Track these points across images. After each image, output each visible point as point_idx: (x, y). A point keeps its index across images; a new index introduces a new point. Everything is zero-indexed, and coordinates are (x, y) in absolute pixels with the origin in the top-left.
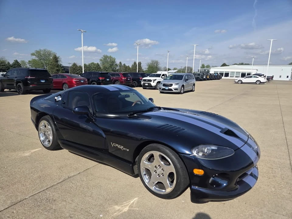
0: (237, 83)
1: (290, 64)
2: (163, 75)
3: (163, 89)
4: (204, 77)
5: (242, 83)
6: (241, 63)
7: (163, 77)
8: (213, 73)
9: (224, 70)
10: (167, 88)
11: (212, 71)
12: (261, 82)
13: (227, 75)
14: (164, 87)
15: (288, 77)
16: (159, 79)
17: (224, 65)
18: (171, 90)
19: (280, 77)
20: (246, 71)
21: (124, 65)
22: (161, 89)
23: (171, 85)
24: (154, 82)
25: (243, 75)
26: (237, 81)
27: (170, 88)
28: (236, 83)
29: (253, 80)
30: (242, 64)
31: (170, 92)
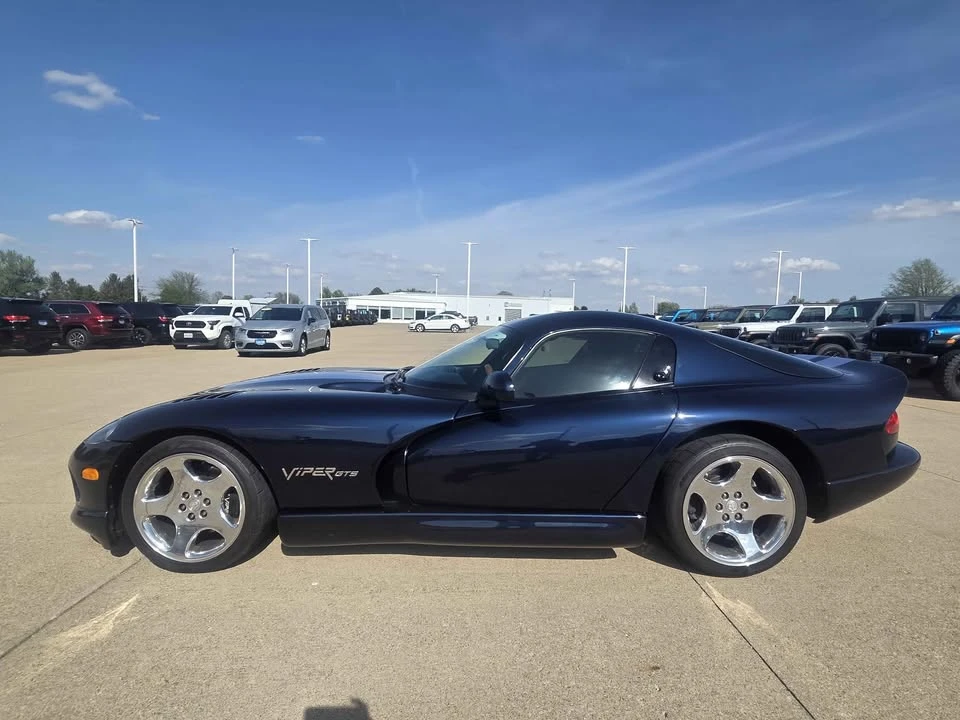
0: (416, 330)
1: (500, 294)
2: (239, 310)
3: (250, 346)
4: (339, 319)
5: (424, 330)
6: (410, 289)
7: (237, 314)
8: (354, 308)
9: (378, 302)
10: (261, 342)
11: (352, 304)
12: (460, 329)
13: (386, 314)
14: (252, 340)
15: (500, 319)
16: (226, 320)
17: (377, 292)
18: (274, 346)
19: (488, 319)
20: (425, 307)
21: (72, 282)
22: (244, 345)
23: (273, 334)
24: (212, 328)
25: (420, 315)
26: (414, 326)
27: (269, 340)
28: (412, 330)
29: (446, 324)
30: (413, 291)
31: (271, 352)
